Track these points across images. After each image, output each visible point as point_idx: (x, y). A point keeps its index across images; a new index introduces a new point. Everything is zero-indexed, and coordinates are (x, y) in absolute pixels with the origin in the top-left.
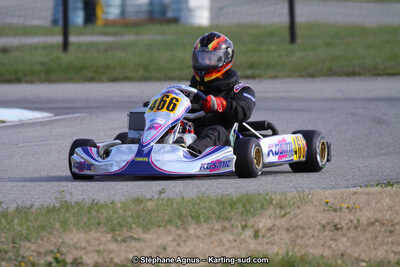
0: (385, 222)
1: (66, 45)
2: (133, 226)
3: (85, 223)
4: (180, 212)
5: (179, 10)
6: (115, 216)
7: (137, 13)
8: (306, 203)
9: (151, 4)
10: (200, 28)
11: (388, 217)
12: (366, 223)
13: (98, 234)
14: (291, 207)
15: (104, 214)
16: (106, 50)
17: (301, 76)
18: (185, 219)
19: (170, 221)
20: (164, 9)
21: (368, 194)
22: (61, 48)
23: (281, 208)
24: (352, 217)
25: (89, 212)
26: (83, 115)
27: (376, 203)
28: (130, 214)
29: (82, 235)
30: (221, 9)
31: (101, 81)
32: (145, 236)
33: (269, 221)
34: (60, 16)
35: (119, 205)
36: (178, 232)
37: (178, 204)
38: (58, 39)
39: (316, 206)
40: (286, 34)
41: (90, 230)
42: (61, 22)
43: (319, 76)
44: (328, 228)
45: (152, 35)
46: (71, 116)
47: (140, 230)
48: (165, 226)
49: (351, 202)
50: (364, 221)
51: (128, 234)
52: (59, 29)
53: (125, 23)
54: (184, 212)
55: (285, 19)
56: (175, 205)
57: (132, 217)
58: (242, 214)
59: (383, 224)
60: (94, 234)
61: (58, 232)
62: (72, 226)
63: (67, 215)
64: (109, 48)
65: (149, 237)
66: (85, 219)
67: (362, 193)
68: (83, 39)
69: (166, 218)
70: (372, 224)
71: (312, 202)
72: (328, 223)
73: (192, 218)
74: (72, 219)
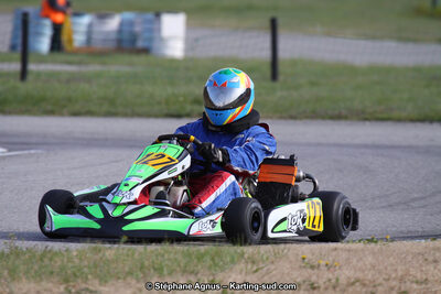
0: (367, 282)
1: (24, 74)
2: (90, 277)
3: (36, 272)
4: (142, 264)
5: (151, 40)
6: (70, 265)
7: (105, 40)
8: (281, 258)
9: (120, 31)
10: (173, 61)
11: (370, 277)
12: (345, 282)
13: (50, 285)
14: (263, 262)
15: (58, 262)
16: (68, 81)
17: (281, 118)
18: (147, 271)
19: (130, 273)
20: (134, 38)
21: (349, 251)
22: (18, 76)
23: (253, 262)
24: (330, 276)
25: (41, 260)
26: (39, 151)
27: (358, 261)
28: (86, 263)
29: (32, 285)
30: (197, 40)
31: (61, 114)
32: (102, 288)
33: (239, 277)
34: (19, 41)
35: (75, 253)
36: (139, 285)
37: (140, 253)
38: (16, 67)
39: (291, 262)
40: (267, 71)
41: (41, 280)
42: (19, 48)
43: (301, 119)
44: (303, 287)
45: (120, 66)
46: (26, 152)
47: (96, 282)
48: (124, 279)
49: (331, 259)
50: (343, 280)
51: (84, 286)
52: (18, 55)
53: (91, 52)
54: (146, 263)
55: (266, 54)
56: (136, 256)
57: (89, 268)
58: (210, 268)
59: (364, 285)
60: (46, 284)
61: (6, 280)
62: (21, 275)
63: (17, 262)
64: (72, 79)
65: (106, 289)
66: (36, 267)
67: (342, 249)
68: (43, 67)
69: (127, 269)
70: (353, 284)
71: (288, 258)
72: (304, 282)
73: (155, 269)
74: (22, 267)
